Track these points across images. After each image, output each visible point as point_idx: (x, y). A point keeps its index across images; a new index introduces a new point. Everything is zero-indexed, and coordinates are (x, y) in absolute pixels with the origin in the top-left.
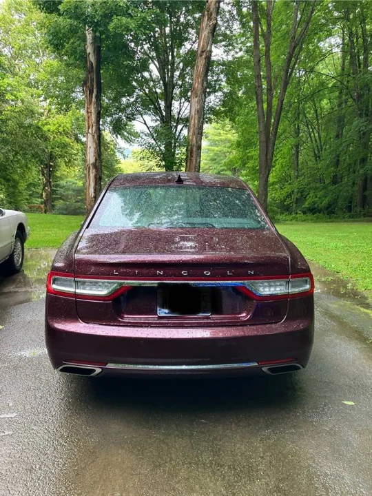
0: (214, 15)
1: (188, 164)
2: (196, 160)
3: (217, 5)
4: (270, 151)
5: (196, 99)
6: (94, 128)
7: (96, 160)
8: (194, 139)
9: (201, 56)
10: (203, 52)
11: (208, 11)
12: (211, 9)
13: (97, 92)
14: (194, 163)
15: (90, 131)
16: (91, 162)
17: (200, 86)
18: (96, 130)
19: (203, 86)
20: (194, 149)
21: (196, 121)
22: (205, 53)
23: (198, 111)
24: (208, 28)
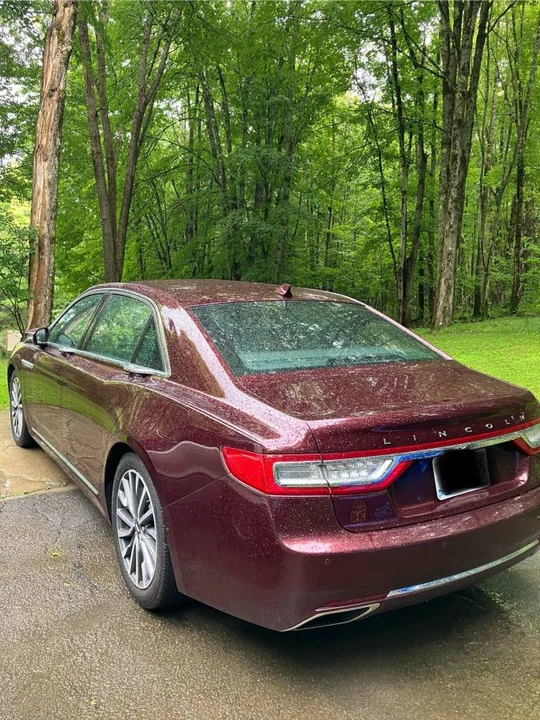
0: (67, 37)
2: (49, 259)
4: (119, 249)
5: (46, 164)
8: (45, 225)
9: (51, 96)
10: (53, 90)
11: (58, 29)
12: (63, 28)
14: (47, 264)
17: (51, 143)
19: (55, 144)
20: (46, 242)
22: (56, 93)
23: (49, 184)
24: (60, 55)
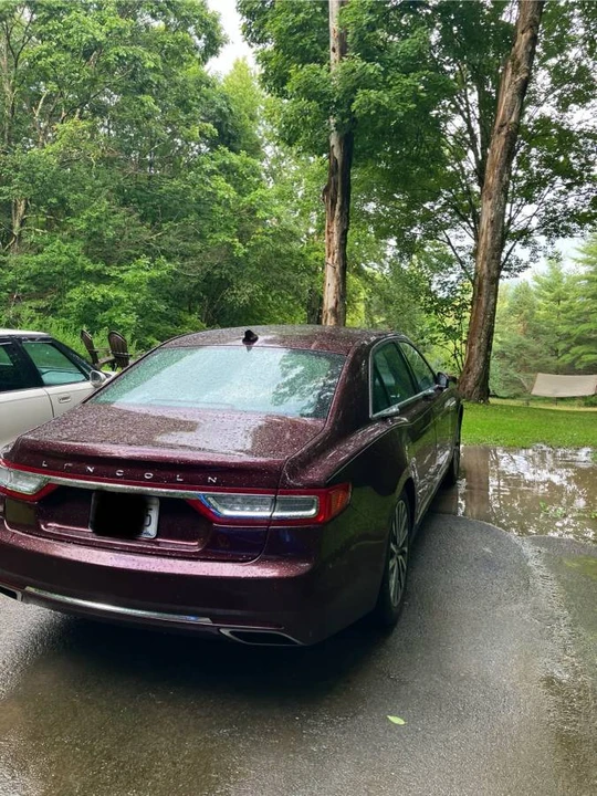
0: (524, 65)
1: (475, 307)
2: (488, 300)
3: (530, 48)
5: (489, 203)
6: (336, 255)
7: (337, 303)
9: (499, 133)
10: (502, 126)
11: (513, 61)
12: (520, 57)
13: (342, 202)
15: (330, 259)
16: (329, 307)
17: (496, 180)
18: (338, 258)
19: (501, 181)
20: (485, 283)
21: (489, 239)
22: (505, 128)
24: (513, 86)
